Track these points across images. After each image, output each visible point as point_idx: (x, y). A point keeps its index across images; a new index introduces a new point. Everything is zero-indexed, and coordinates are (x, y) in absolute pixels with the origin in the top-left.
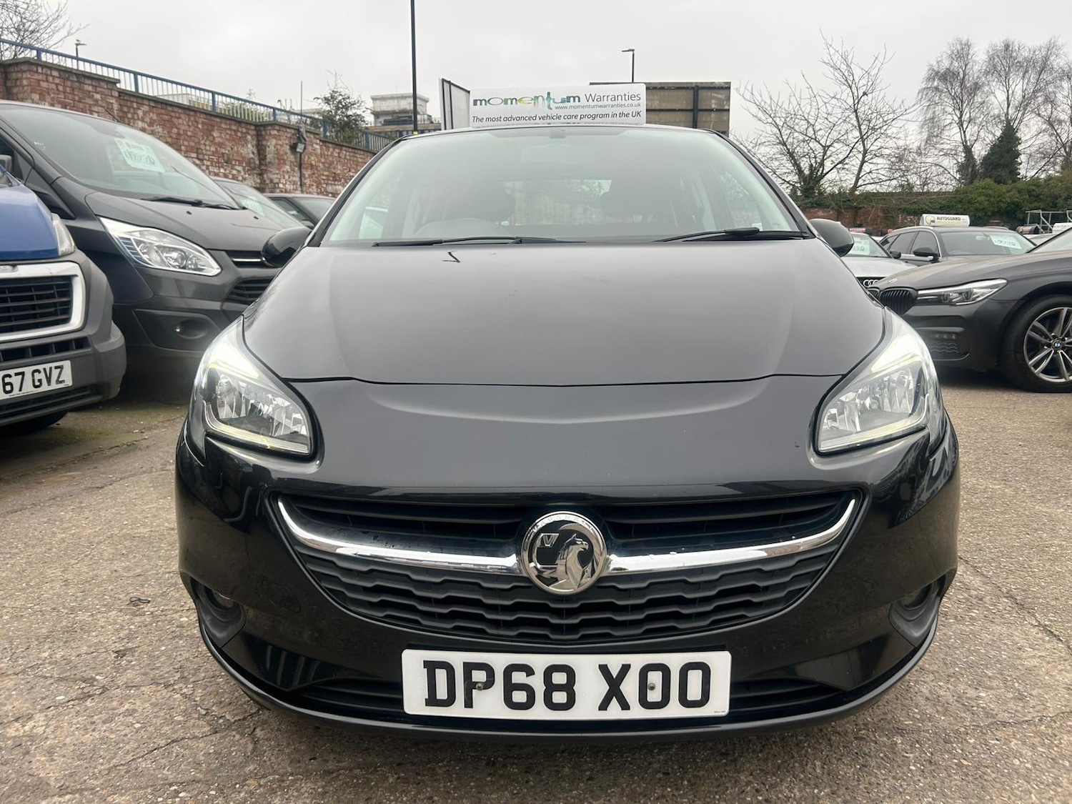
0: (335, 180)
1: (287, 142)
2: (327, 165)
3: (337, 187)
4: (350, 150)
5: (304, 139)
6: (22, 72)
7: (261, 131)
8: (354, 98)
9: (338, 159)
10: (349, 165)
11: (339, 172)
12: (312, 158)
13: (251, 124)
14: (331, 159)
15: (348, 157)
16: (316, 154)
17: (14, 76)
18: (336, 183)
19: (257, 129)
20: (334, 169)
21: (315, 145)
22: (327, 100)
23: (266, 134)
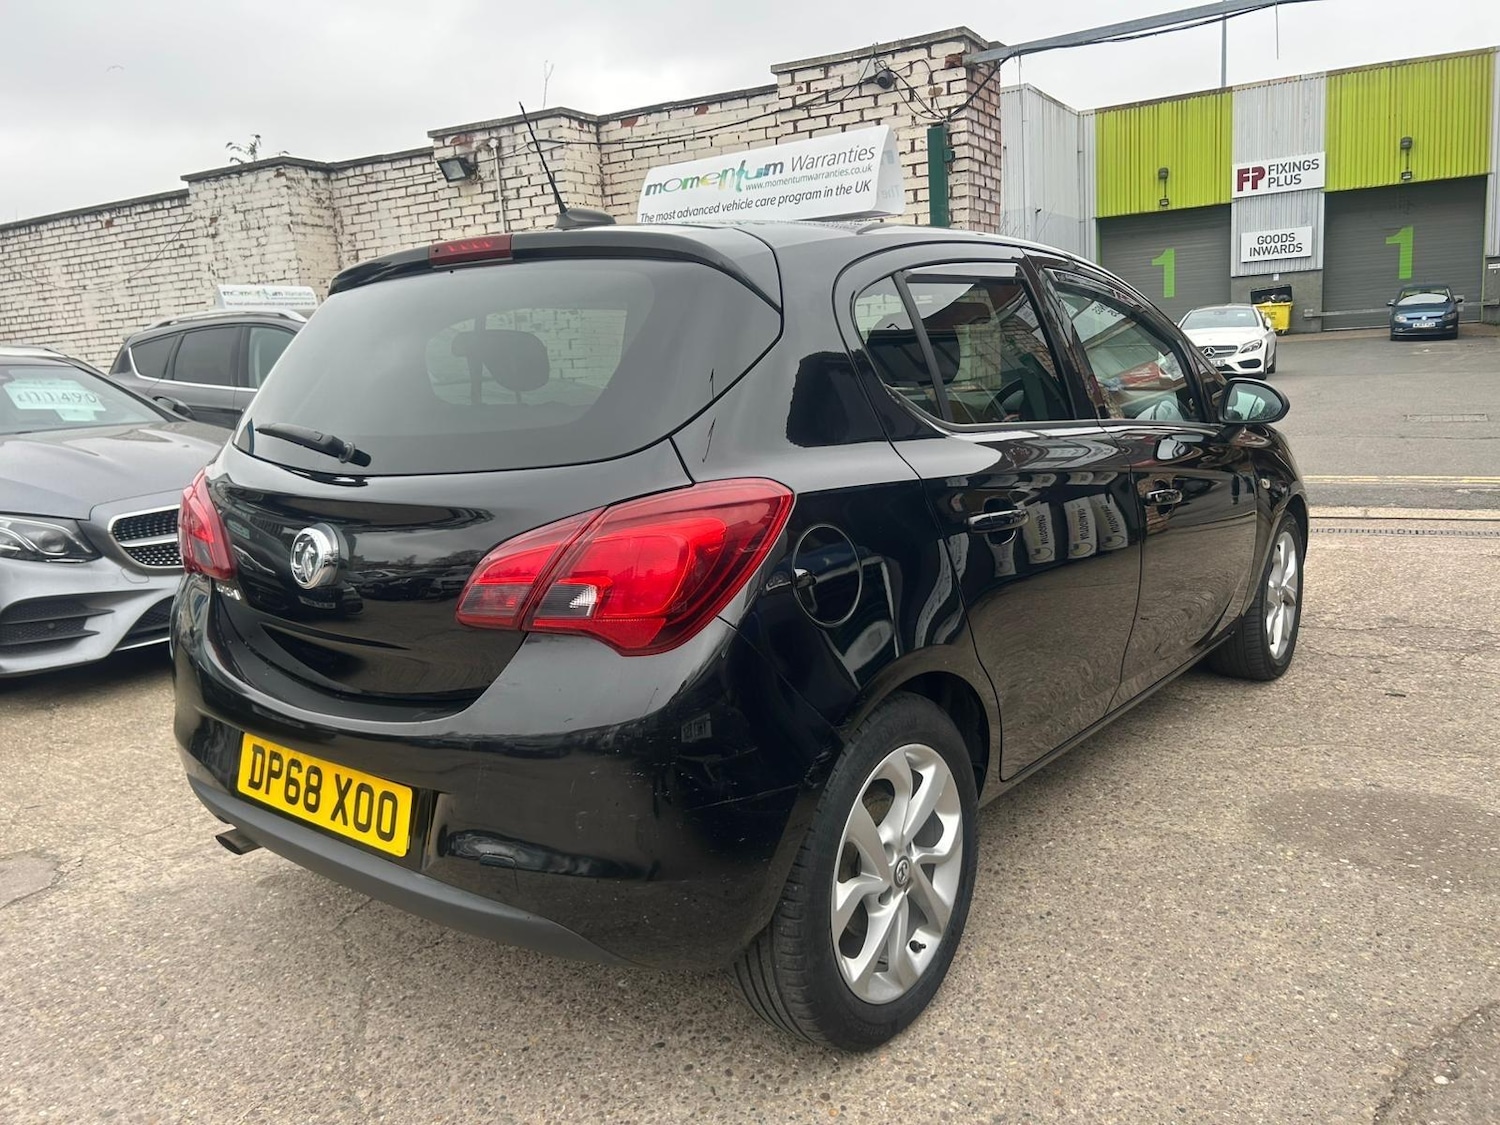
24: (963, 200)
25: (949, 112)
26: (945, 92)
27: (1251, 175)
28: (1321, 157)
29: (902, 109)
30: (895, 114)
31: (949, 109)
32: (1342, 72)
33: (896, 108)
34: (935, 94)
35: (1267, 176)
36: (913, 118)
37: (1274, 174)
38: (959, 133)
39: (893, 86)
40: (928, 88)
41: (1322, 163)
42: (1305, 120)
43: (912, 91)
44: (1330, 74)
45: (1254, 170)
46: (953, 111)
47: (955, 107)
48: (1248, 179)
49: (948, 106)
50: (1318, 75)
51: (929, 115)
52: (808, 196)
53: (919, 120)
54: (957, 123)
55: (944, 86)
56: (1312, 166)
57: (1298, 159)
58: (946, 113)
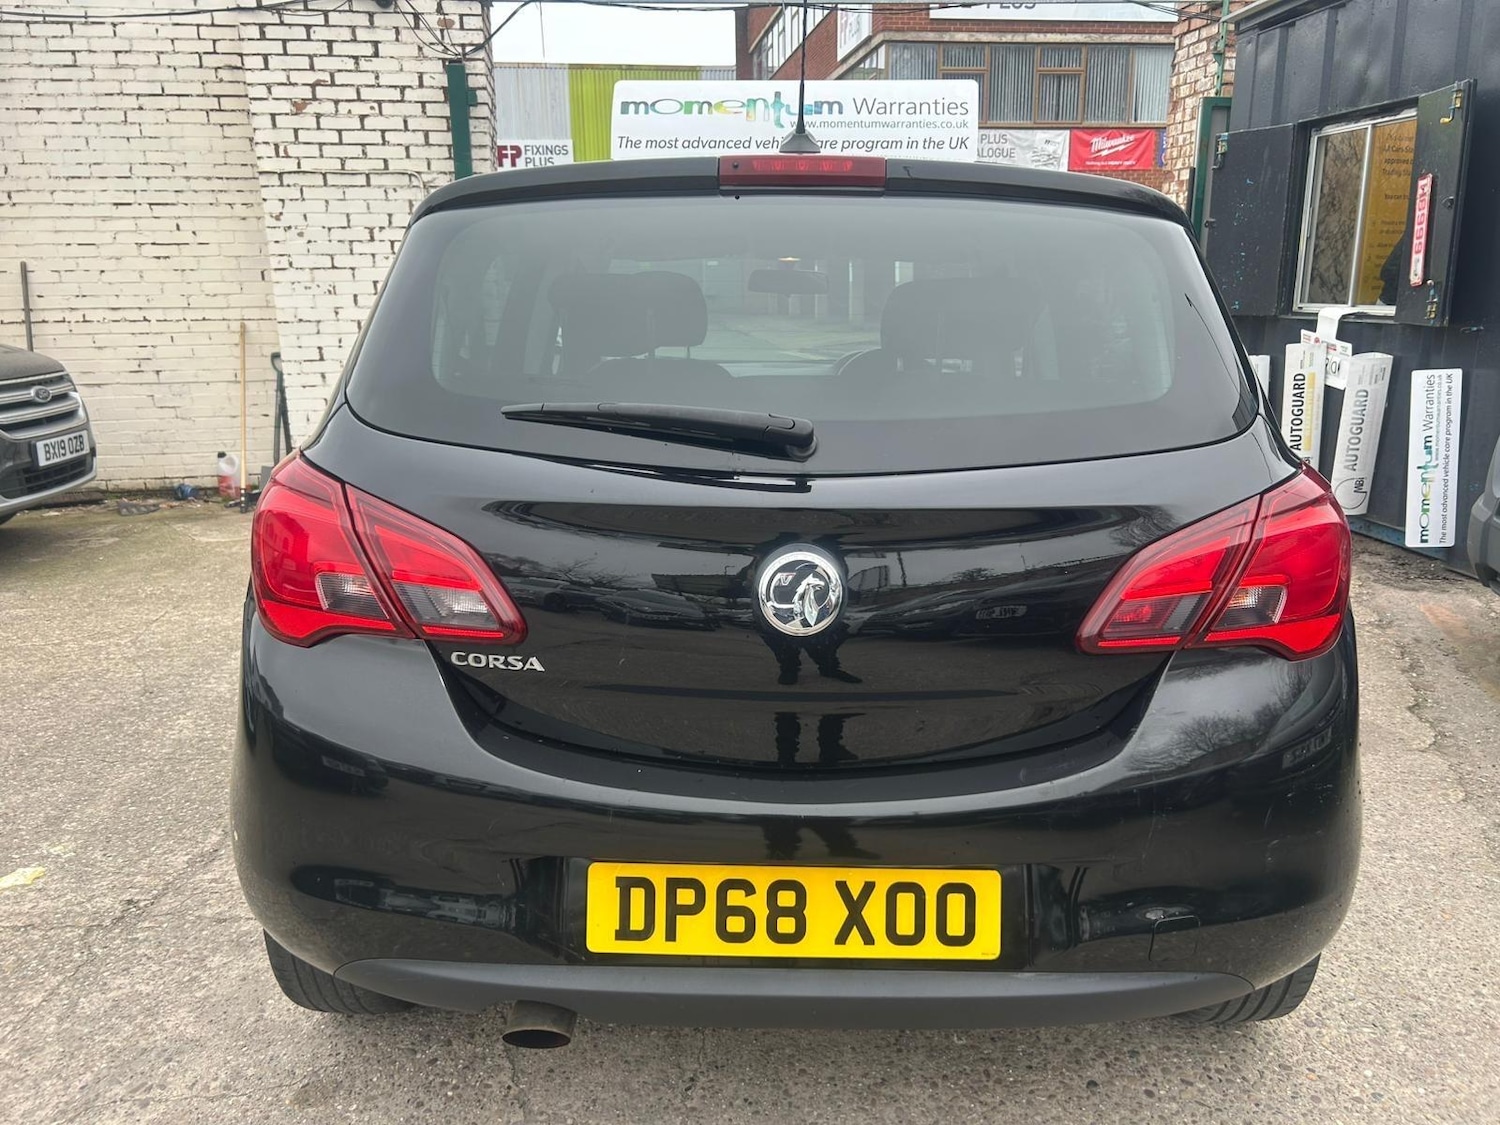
24: (484, 150)
25: (464, 49)
26: (457, 25)
27: (509, 152)
28: (569, 143)
29: (405, 35)
30: (397, 40)
31: (463, 46)
32: (581, 67)
33: (398, 32)
34: (446, 25)
35: (523, 156)
36: (420, 49)
37: (529, 154)
38: (476, 74)
39: (393, 6)
40: (437, 17)
41: (570, 149)
42: (553, 107)
43: (417, 16)
44: (572, 67)
45: (513, 148)
46: (468, 49)
47: (473, 45)
48: (506, 156)
49: (462, 42)
50: (561, 66)
51: (441, 48)
52: (885, 145)
53: (427, 51)
54: (473, 63)
55: (456, 19)
56: (563, 152)
57: (550, 143)
58: (460, 50)
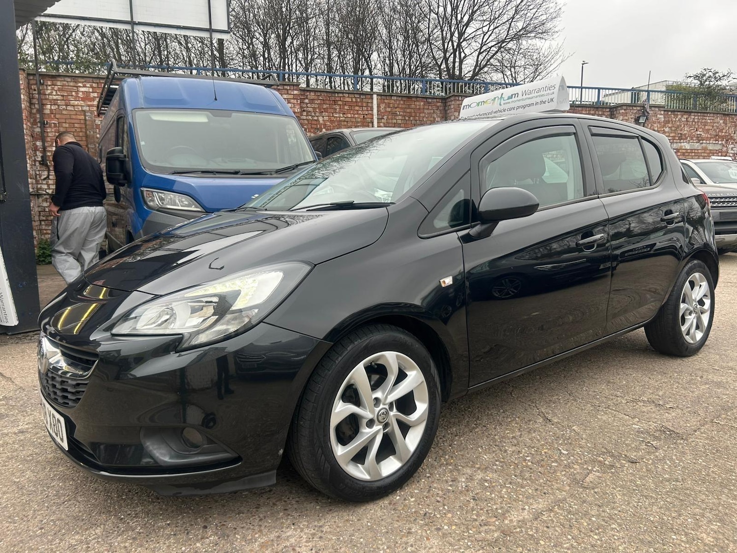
0: (680, 139)
1: (632, 116)
2: (673, 129)
3: (682, 144)
4: (699, 114)
5: (648, 113)
6: (452, 101)
7: (614, 111)
8: (722, 71)
9: (686, 123)
10: (697, 126)
11: (685, 132)
12: (655, 125)
13: (606, 108)
14: (678, 123)
15: (696, 120)
16: (659, 122)
17: (448, 104)
18: (682, 141)
19: (612, 110)
20: (681, 130)
21: (658, 116)
22: (696, 77)
23: (617, 113)
